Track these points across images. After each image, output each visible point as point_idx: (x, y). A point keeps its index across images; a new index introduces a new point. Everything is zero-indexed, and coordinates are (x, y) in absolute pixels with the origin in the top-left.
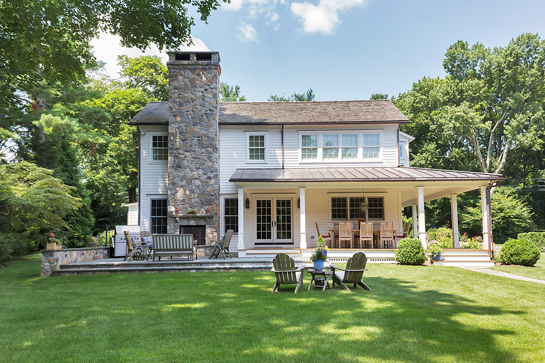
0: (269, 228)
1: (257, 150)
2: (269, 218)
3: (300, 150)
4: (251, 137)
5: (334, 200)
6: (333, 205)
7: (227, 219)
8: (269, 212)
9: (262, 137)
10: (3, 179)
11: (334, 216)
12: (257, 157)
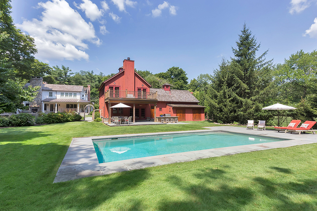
0: (53, 109)
1: (51, 95)
2: (53, 108)
3: (60, 95)
4: (49, 93)
5: (67, 105)
6: (67, 106)
7: (45, 108)
8: (53, 106)
9: (52, 93)
10: (1, 100)
11: (67, 107)
12: (51, 96)
